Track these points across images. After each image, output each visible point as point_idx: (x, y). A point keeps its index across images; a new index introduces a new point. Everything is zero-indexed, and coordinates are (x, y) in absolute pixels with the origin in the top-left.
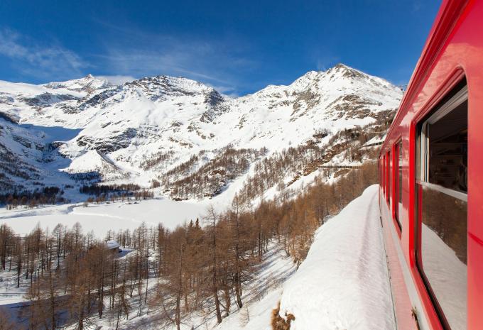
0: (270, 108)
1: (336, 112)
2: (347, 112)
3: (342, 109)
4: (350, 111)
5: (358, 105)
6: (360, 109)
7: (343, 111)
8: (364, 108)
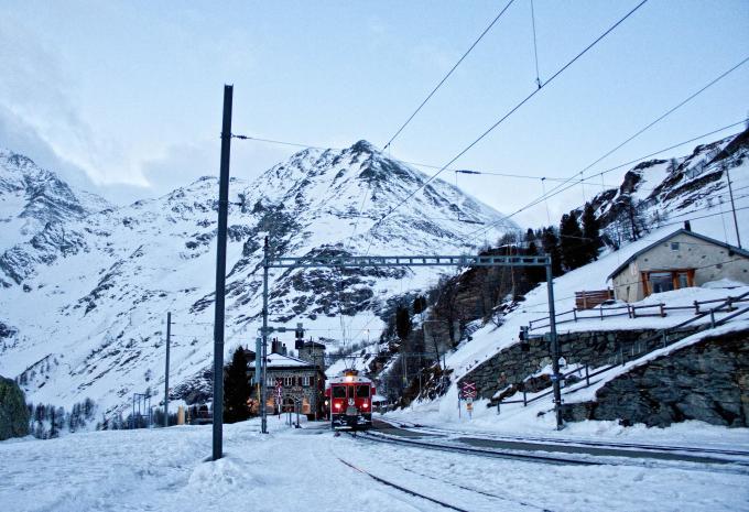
0: (191, 245)
1: (293, 293)
2: (318, 297)
3: (307, 289)
4: (326, 294)
5: (345, 278)
6: (349, 290)
7: (310, 294)
8: (359, 286)
